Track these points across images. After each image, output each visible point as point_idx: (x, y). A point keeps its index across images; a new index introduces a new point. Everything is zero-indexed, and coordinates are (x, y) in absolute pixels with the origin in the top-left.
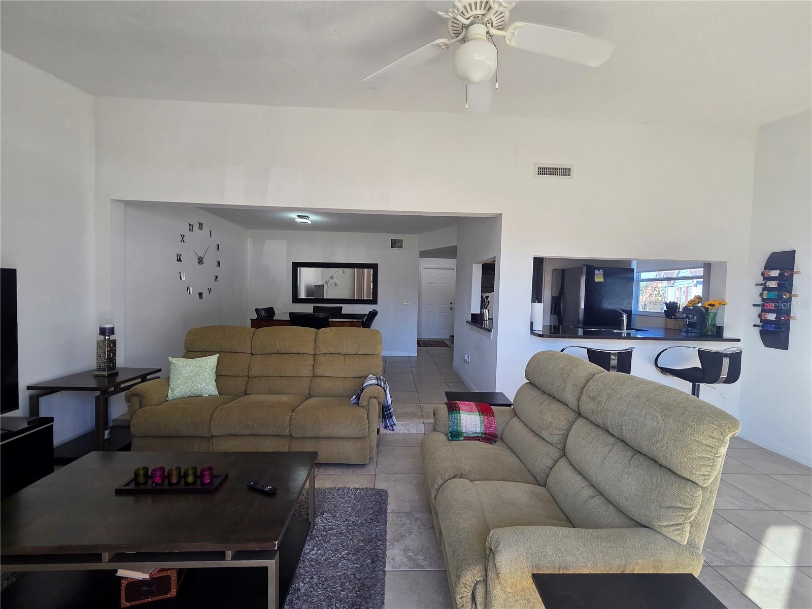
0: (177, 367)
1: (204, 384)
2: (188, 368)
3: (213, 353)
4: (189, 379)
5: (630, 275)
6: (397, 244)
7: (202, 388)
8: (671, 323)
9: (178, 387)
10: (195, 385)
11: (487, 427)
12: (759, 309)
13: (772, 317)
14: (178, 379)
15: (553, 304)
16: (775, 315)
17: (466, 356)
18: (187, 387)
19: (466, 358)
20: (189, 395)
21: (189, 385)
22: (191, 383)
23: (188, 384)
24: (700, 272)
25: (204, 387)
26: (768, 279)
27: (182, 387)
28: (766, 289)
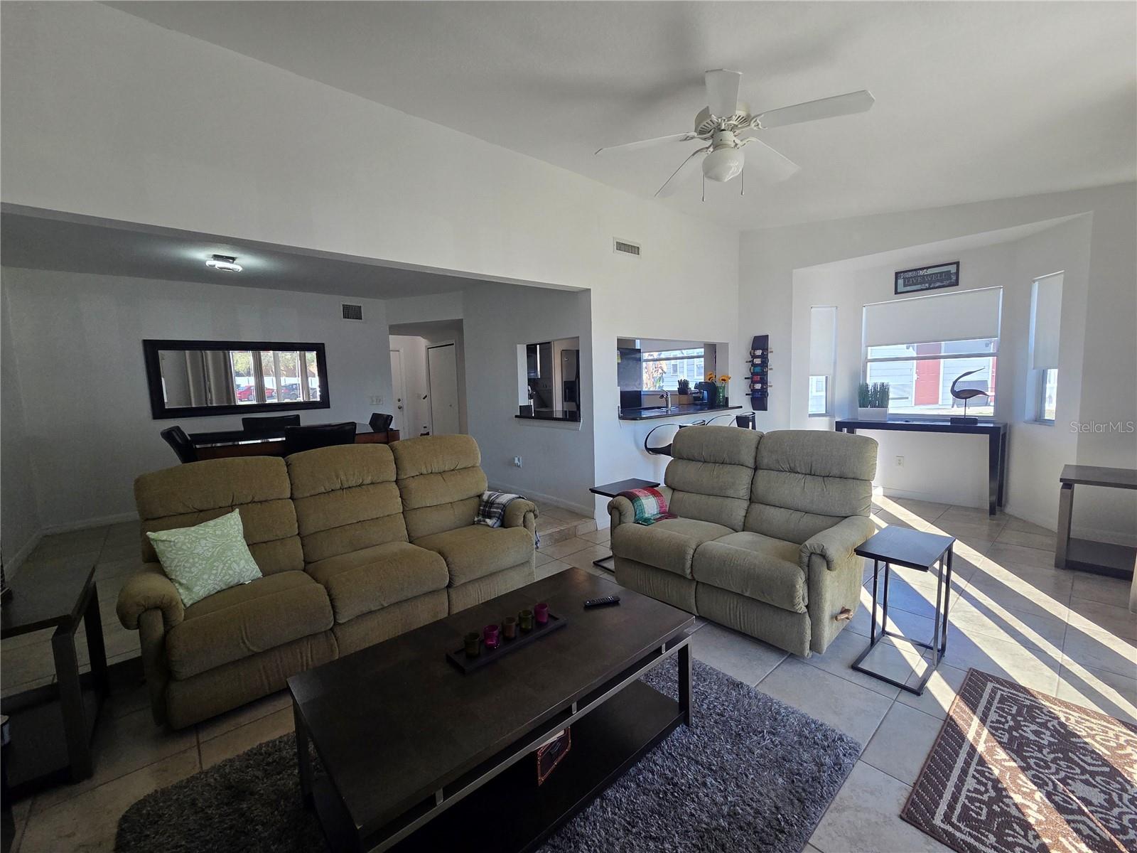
0: (179, 545)
1: (243, 562)
2: (203, 542)
3: (230, 509)
4: (214, 561)
5: (637, 356)
6: (352, 313)
7: (241, 570)
8: (684, 398)
9: (198, 579)
10: (230, 568)
11: (661, 507)
12: (750, 380)
13: (758, 386)
14: (193, 565)
15: (567, 391)
16: (760, 385)
17: (516, 459)
18: (216, 575)
19: (516, 461)
20: (219, 589)
21: (219, 571)
22: (221, 566)
23: (217, 570)
24: (701, 351)
25: (244, 567)
26: (754, 357)
27: (206, 577)
28: (754, 365)
